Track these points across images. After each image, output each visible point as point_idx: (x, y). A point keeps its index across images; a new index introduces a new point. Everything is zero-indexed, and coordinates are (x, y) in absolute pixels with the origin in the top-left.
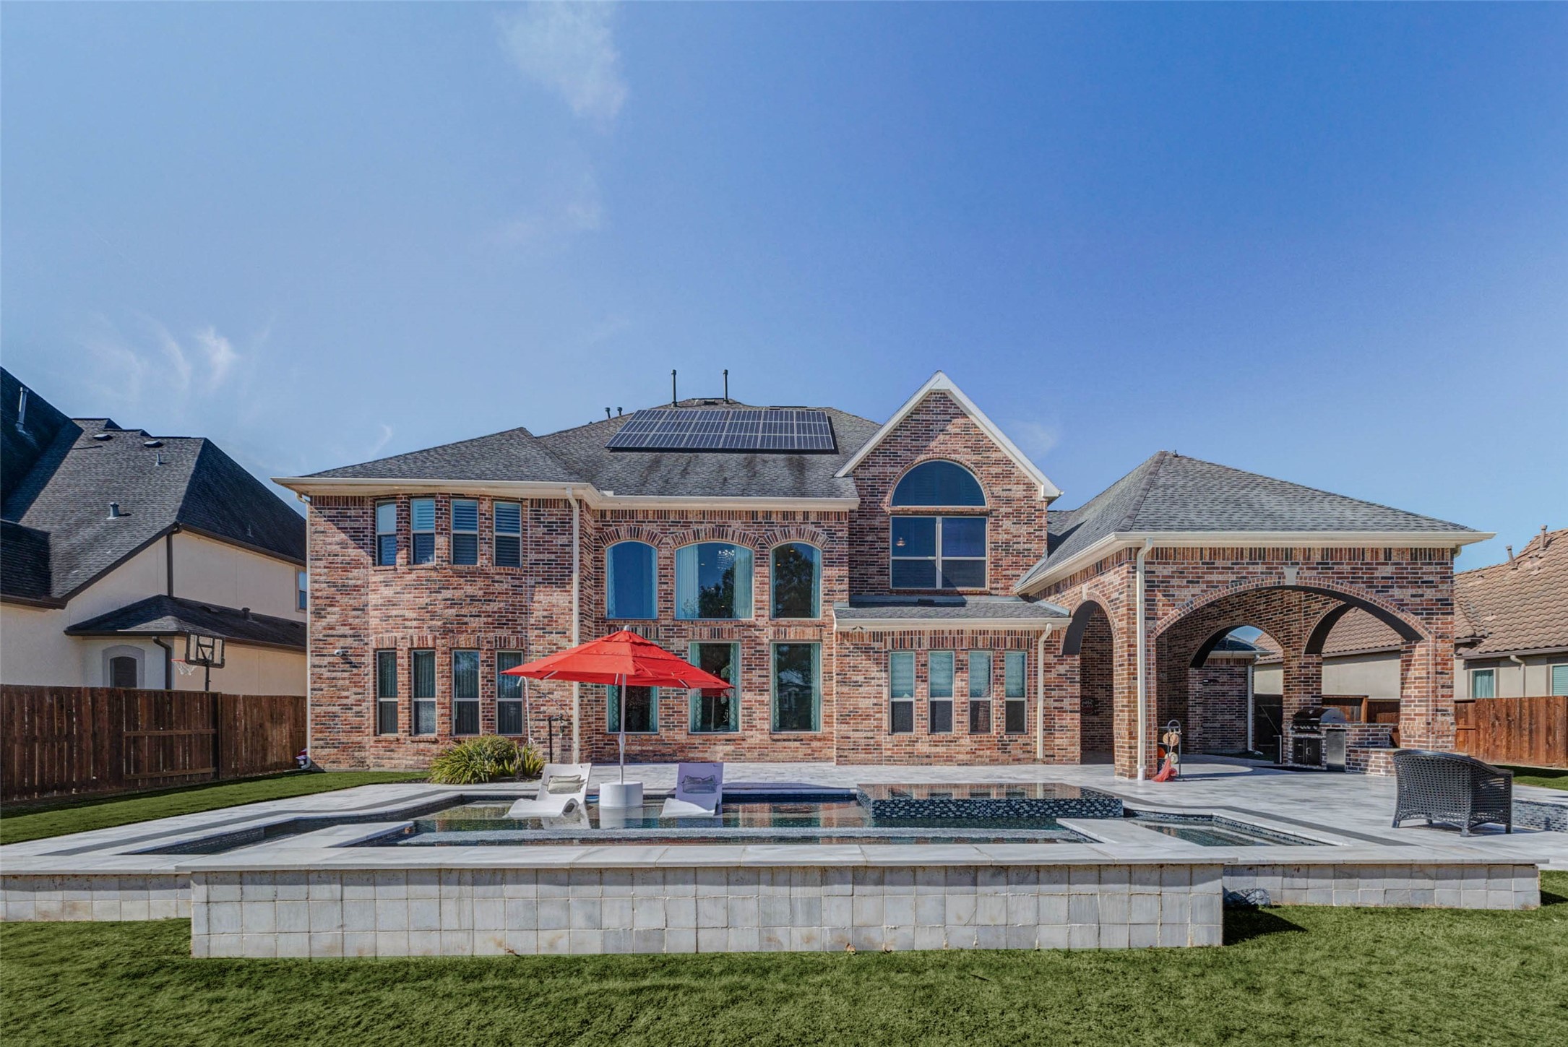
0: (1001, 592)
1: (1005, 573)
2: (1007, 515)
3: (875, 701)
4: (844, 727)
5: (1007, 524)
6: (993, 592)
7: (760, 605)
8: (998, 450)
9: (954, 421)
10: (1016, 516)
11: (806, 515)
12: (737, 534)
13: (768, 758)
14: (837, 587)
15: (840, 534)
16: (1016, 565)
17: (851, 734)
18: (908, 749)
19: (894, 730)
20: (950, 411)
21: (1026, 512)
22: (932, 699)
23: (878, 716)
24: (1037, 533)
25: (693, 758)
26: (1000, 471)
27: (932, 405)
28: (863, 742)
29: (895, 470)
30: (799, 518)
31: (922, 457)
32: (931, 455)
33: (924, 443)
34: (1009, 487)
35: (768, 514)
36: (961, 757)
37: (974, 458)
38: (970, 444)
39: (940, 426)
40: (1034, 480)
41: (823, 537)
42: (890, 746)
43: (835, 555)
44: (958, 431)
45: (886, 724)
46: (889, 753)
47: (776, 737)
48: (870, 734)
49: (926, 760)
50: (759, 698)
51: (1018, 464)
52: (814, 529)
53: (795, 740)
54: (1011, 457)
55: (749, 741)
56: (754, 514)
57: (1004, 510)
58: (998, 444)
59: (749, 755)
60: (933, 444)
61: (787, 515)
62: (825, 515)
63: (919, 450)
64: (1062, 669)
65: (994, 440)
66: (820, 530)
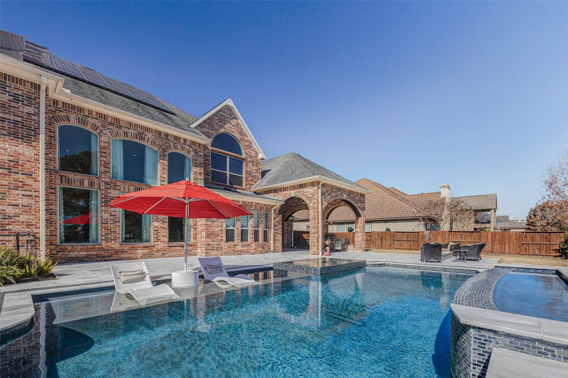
0: (248, 190)
1: (249, 183)
2: (250, 162)
3: (221, 228)
4: (208, 240)
5: (250, 165)
6: (246, 189)
7: (162, 179)
8: (247, 136)
9: (233, 120)
10: (252, 162)
11: (185, 140)
12: (150, 140)
13: (167, 255)
14: (199, 177)
15: (200, 153)
16: (252, 181)
17: (211, 243)
18: (233, 249)
19: (227, 241)
20: (232, 115)
21: (256, 163)
22: (242, 229)
23: (221, 235)
24: (259, 170)
25: (124, 258)
26: (248, 144)
27: (226, 111)
28: (216, 246)
29: (213, 132)
30: (182, 141)
31: (222, 130)
32: (225, 131)
33: (223, 125)
34: (251, 151)
35: (167, 135)
36: (252, 251)
37: (240, 137)
38: (238, 131)
39: (228, 120)
40: (258, 151)
41: (193, 153)
42: (226, 247)
43: (198, 162)
44: (235, 124)
45: (224, 239)
46: (226, 250)
47: (171, 245)
48: (218, 243)
49: (240, 253)
50: (162, 225)
51: (253, 144)
52: (189, 148)
53: (180, 246)
54: (251, 140)
55: (157, 247)
56: (159, 133)
57: (249, 159)
58: (247, 134)
59: (156, 254)
60: (226, 126)
61: (176, 138)
62: (194, 143)
63: (222, 127)
64: (277, 219)
65: (246, 132)
66: (191, 149)
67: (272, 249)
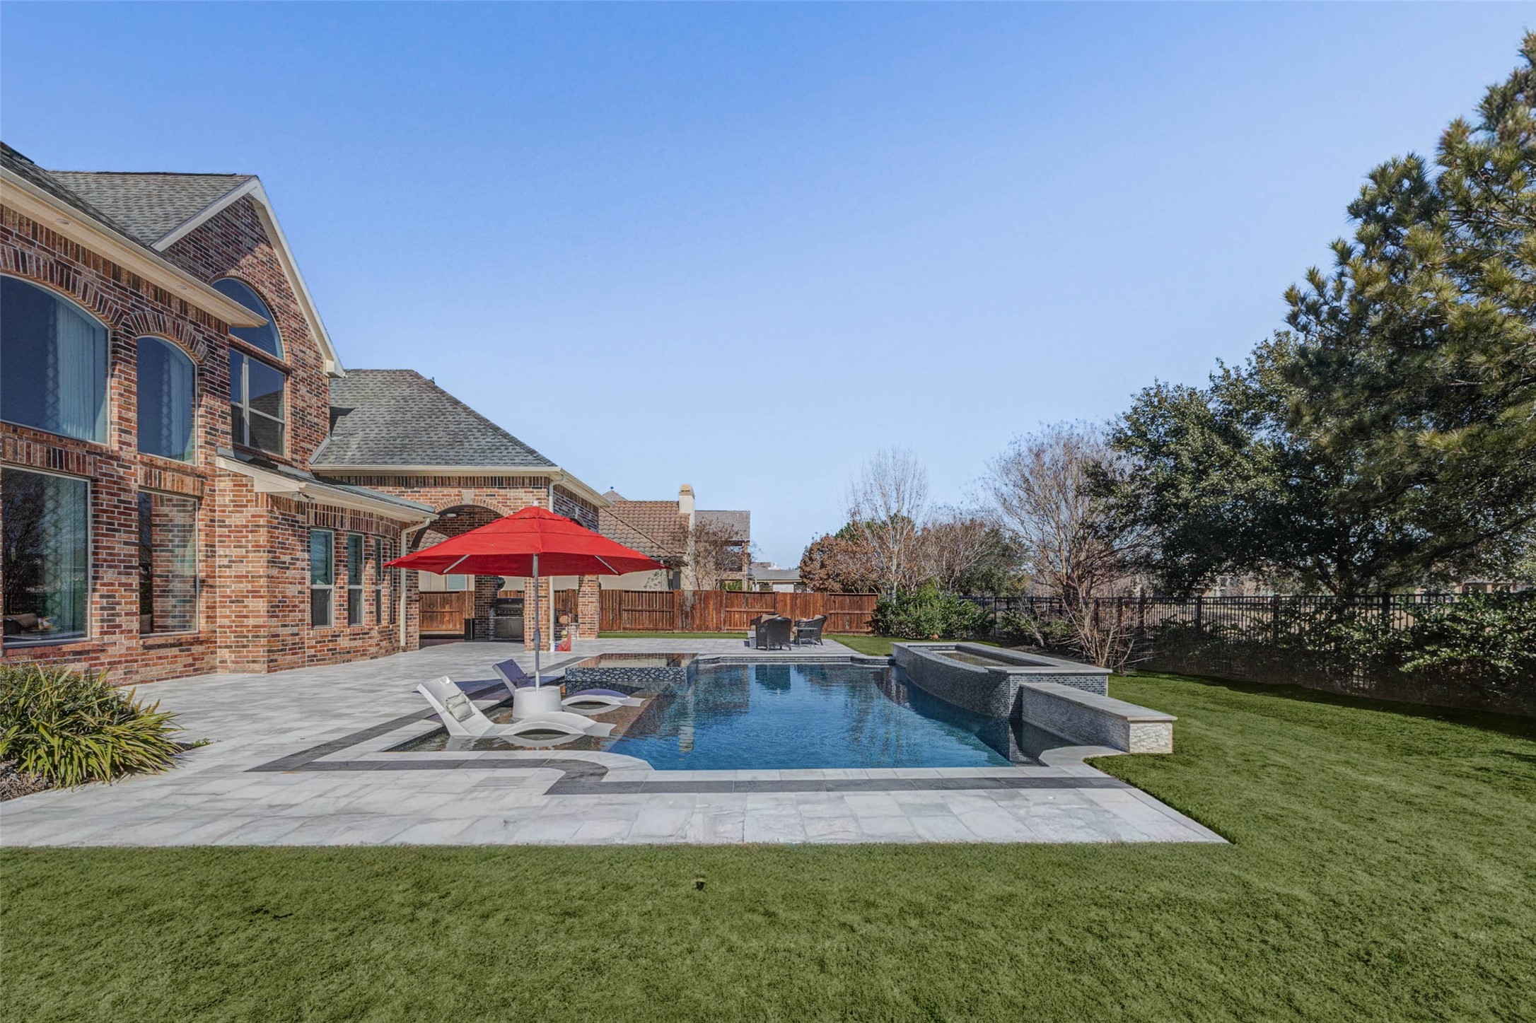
0: (301, 466)
1: (303, 444)
2: (303, 380)
3: (299, 587)
4: (274, 621)
5: (302, 389)
6: (294, 463)
7: (124, 425)
8: (294, 302)
9: (261, 244)
10: (308, 382)
11: (184, 305)
12: (91, 293)
13: (138, 677)
14: (220, 426)
15: (221, 352)
16: (308, 439)
17: (280, 631)
18: (331, 646)
19: (313, 625)
20: (257, 229)
21: (317, 384)
22: (352, 587)
23: (302, 606)
24: (323, 409)
26: (297, 326)
27: (242, 211)
28: (290, 640)
30: (175, 308)
31: (233, 272)
32: (240, 274)
33: (235, 255)
34: (304, 349)
35: (136, 281)
36: (372, 649)
37: (278, 300)
38: (274, 281)
39: (248, 242)
40: (322, 351)
41: (202, 348)
42: (313, 643)
43: (216, 381)
44: (265, 259)
45: (308, 617)
46: (312, 652)
47: (150, 642)
48: (295, 630)
49: (347, 656)
50: (124, 579)
51: (310, 327)
52: (194, 333)
53: (173, 645)
54: (306, 317)
55: (111, 650)
56: (116, 271)
57: (300, 373)
58: (296, 296)
60: (242, 261)
61: (162, 296)
62: (204, 317)
63: (231, 261)
65: (293, 290)
66: (200, 337)
67: (402, 643)
